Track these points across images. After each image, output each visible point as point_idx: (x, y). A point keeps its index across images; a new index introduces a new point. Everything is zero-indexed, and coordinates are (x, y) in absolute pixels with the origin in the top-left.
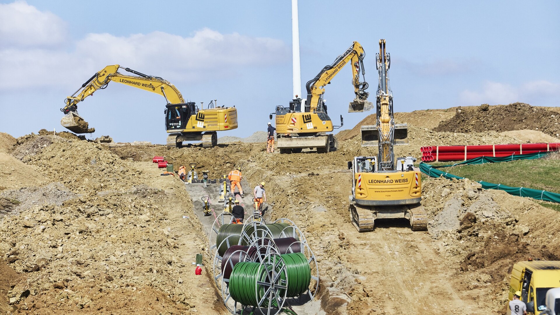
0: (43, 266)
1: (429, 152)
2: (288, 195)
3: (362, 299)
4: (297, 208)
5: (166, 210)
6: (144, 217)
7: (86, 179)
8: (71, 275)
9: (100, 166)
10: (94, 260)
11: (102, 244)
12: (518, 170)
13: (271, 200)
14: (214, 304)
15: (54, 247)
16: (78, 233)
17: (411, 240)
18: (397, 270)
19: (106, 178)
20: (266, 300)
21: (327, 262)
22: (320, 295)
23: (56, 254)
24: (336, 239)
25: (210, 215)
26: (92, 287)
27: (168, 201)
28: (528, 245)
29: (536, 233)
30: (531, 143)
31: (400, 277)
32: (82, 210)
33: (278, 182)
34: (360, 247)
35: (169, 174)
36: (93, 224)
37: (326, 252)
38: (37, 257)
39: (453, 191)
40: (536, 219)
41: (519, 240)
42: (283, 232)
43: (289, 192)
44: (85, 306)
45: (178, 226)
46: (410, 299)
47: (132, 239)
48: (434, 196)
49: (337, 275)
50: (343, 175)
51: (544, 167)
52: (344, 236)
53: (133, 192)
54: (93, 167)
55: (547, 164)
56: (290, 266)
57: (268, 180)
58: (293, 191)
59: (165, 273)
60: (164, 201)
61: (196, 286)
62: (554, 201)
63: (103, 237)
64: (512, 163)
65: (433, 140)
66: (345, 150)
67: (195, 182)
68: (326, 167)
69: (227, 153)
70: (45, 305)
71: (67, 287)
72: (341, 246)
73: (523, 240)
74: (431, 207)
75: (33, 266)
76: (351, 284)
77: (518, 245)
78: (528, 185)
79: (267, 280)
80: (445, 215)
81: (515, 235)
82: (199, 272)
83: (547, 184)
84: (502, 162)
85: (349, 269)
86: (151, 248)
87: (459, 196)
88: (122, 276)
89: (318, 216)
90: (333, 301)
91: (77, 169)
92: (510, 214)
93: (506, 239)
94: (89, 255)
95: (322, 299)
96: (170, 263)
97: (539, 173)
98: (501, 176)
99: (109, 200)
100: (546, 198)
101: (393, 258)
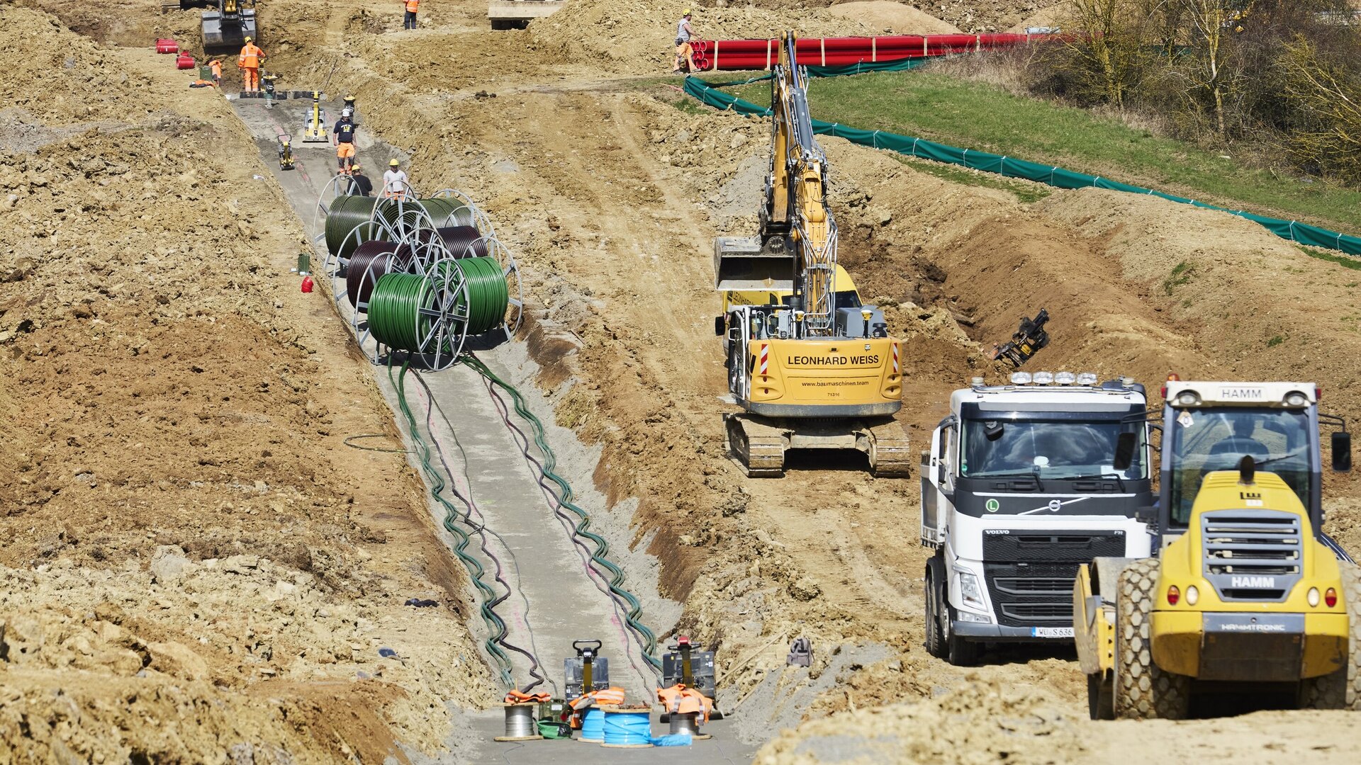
0: (29, 272)
1: (700, 52)
2: (442, 137)
3: (605, 344)
4: (463, 163)
5: (218, 161)
6: (188, 177)
7: (60, 98)
8: (89, 291)
9: (83, 72)
10: (119, 263)
11: (128, 231)
12: (869, 94)
13: (407, 143)
14: (347, 348)
15: (41, 236)
16: (79, 210)
17: (678, 232)
18: (659, 291)
19: (96, 96)
20: (433, 341)
21: (530, 271)
22: (526, 333)
23: (49, 249)
24: (544, 228)
25: (293, 168)
26: (137, 315)
27: (221, 144)
28: (889, 244)
29: (904, 223)
30: (894, 34)
31: (665, 302)
32: (75, 163)
33: (418, 107)
34: (588, 245)
35: (205, 85)
36: (100, 193)
37: (527, 251)
38: (17, 254)
39: (752, 140)
40: (904, 197)
41: (873, 235)
42: (452, 216)
43: (443, 129)
44: (140, 351)
45: (248, 195)
46: (688, 344)
47: (181, 224)
48: (716, 147)
49: (553, 297)
50: (543, 98)
51: (918, 90)
52: (558, 223)
53: (154, 125)
54: (69, 74)
55: (923, 82)
56: (471, 282)
57: (398, 102)
58: (450, 127)
59: (251, 290)
60: (213, 144)
61: (307, 313)
62: (936, 159)
63: (127, 219)
64: (857, 79)
65: (707, 26)
66: (536, 41)
67: (246, 97)
68: (506, 77)
69: (281, 23)
70: (74, 348)
71: (96, 315)
72: (556, 243)
73: (880, 237)
74: (712, 169)
75: (11, 272)
76: (581, 314)
77: (872, 245)
78: (887, 125)
79: (436, 306)
80: (738, 186)
81: (867, 227)
82: (307, 288)
83: (924, 123)
84: (839, 77)
85: (574, 287)
86: (217, 241)
87: (764, 152)
88: (180, 295)
89: (503, 180)
90: (550, 344)
91: (39, 76)
92: (856, 186)
93: (851, 235)
94: (110, 252)
95: (530, 339)
96: (254, 270)
97: (910, 103)
98: (839, 106)
99: (122, 146)
100: (923, 152)
101: (650, 266)
